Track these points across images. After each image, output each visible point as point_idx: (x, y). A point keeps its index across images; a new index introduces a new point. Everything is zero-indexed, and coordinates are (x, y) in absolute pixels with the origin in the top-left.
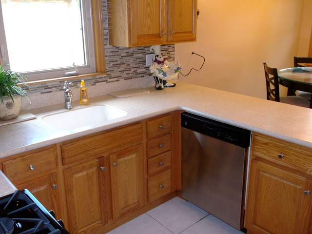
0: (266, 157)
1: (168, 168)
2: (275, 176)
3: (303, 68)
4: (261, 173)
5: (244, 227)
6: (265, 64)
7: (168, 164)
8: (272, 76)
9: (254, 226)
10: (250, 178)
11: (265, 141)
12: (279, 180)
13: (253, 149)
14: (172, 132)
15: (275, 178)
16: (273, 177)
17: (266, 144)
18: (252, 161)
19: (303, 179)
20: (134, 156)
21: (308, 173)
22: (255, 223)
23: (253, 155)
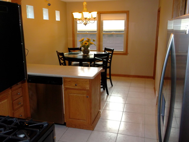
0: (70, 87)
1: (22, 106)
2: (75, 94)
3: (73, 52)
4: (69, 94)
5: (65, 122)
6: (57, 51)
7: (22, 104)
8: (62, 57)
9: (69, 119)
10: (65, 98)
11: (69, 80)
12: (77, 95)
13: (64, 85)
14: (22, 86)
15: (75, 95)
16: (74, 95)
17: (70, 81)
18: (65, 91)
19: (86, 92)
20: (6, 100)
21: (87, 89)
22: (70, 118)
23: (65, 87)
